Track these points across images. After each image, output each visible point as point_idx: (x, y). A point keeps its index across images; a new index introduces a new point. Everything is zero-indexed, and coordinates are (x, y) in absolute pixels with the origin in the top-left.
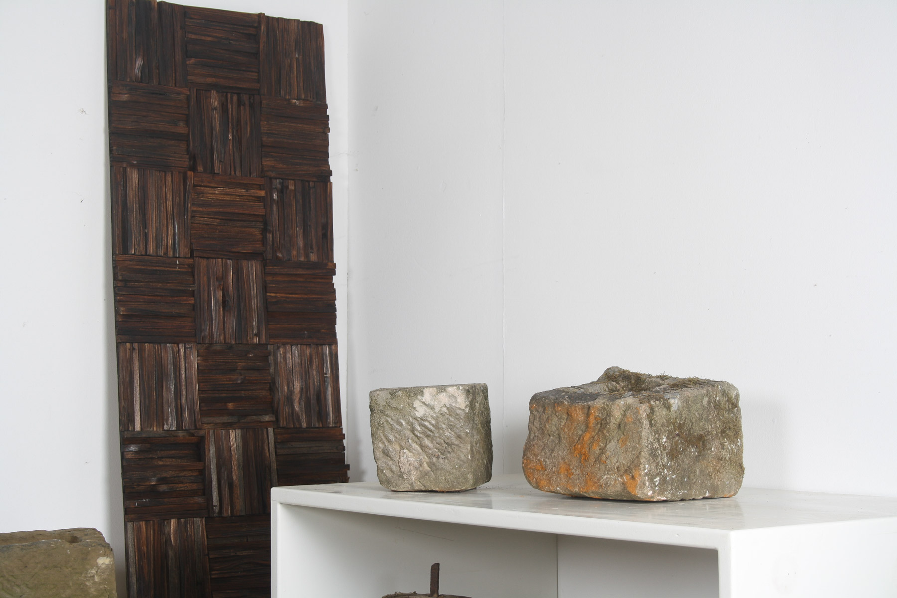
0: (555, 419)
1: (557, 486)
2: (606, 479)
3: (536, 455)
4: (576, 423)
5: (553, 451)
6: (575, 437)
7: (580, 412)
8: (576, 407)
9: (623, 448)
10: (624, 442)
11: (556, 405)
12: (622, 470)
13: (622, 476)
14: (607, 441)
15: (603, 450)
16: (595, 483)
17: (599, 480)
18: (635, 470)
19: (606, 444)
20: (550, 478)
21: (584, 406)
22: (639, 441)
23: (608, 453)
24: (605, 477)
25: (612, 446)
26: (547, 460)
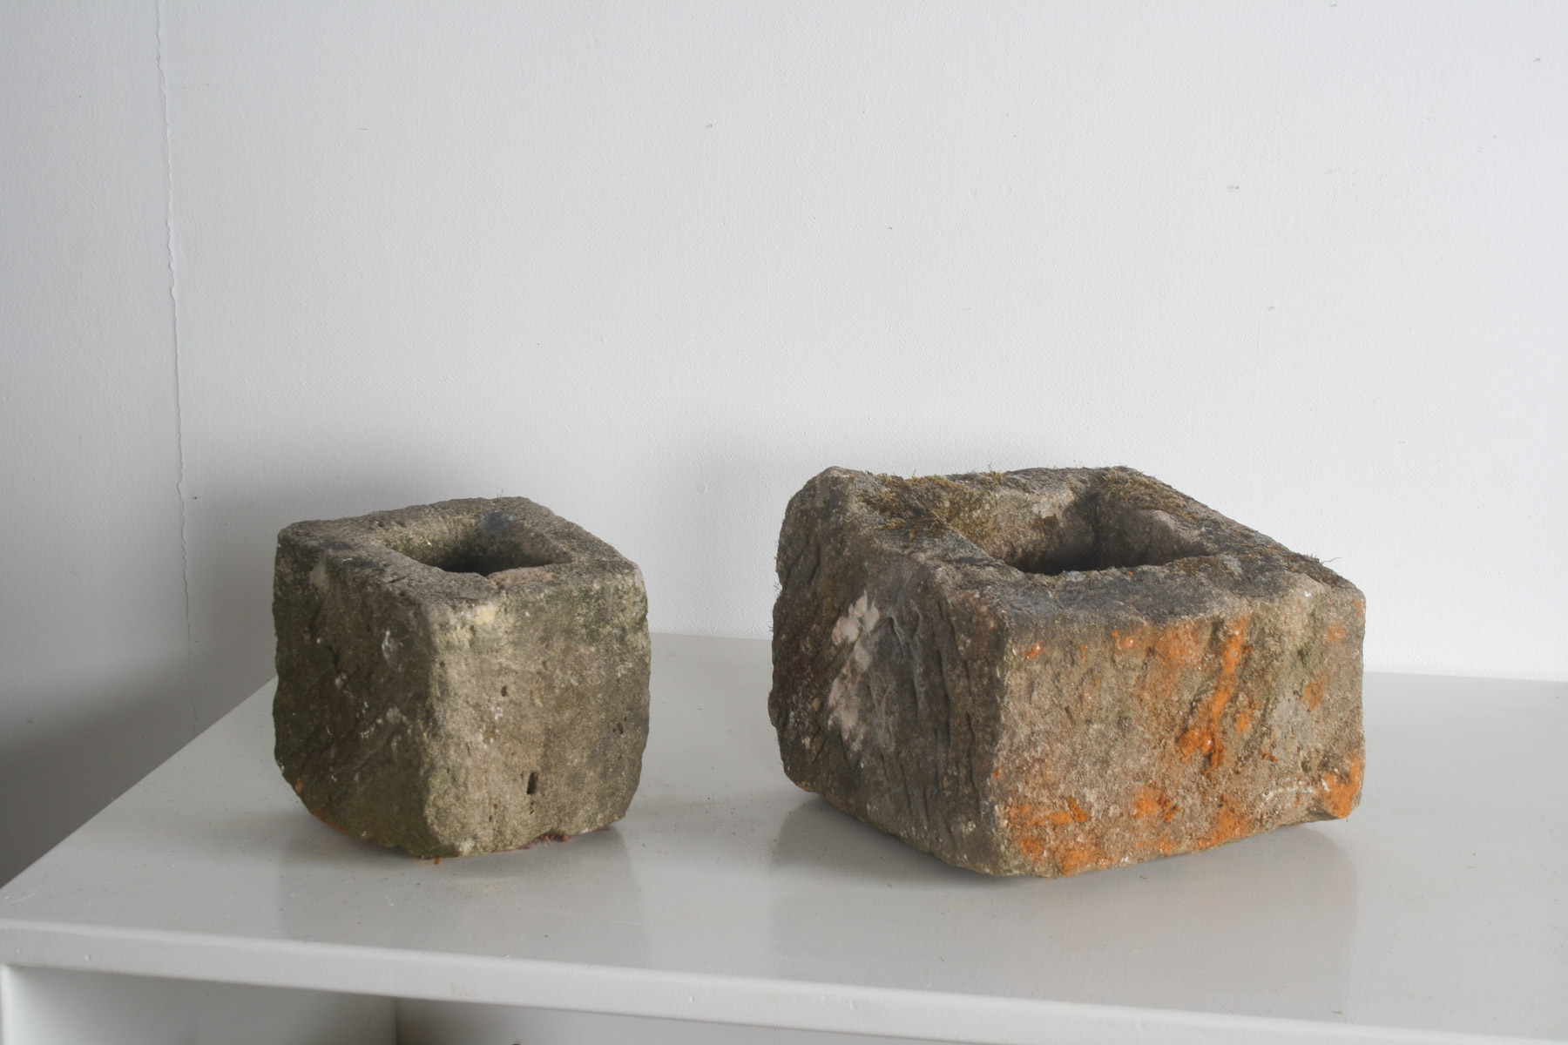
0: (1109, 673)
1: (1124, 853)
2: (1272, 800)
3: (1049, 786)
4: (1178, 674)
5: (1105, 762)
6: (1174, 711)
7: (1188, 640)
8: (1177, 628)
9: (1317, 711)
10: (1315, 694)
11: (1116, 634)
12: (1315, 763)
13: (1315, 781)
14: (1270, 698)
15: (1263, 728)
16: (1242, 816)
17: (1253, 806)
18: (1352, 758)
19: (1265, 710)
20: (1103, 836)
21: (1201, 621)
22: (1352, 683)
23: (1277, 733)
24: (1271, 794)
25: (1285, 710)
26: (1086, 791)
